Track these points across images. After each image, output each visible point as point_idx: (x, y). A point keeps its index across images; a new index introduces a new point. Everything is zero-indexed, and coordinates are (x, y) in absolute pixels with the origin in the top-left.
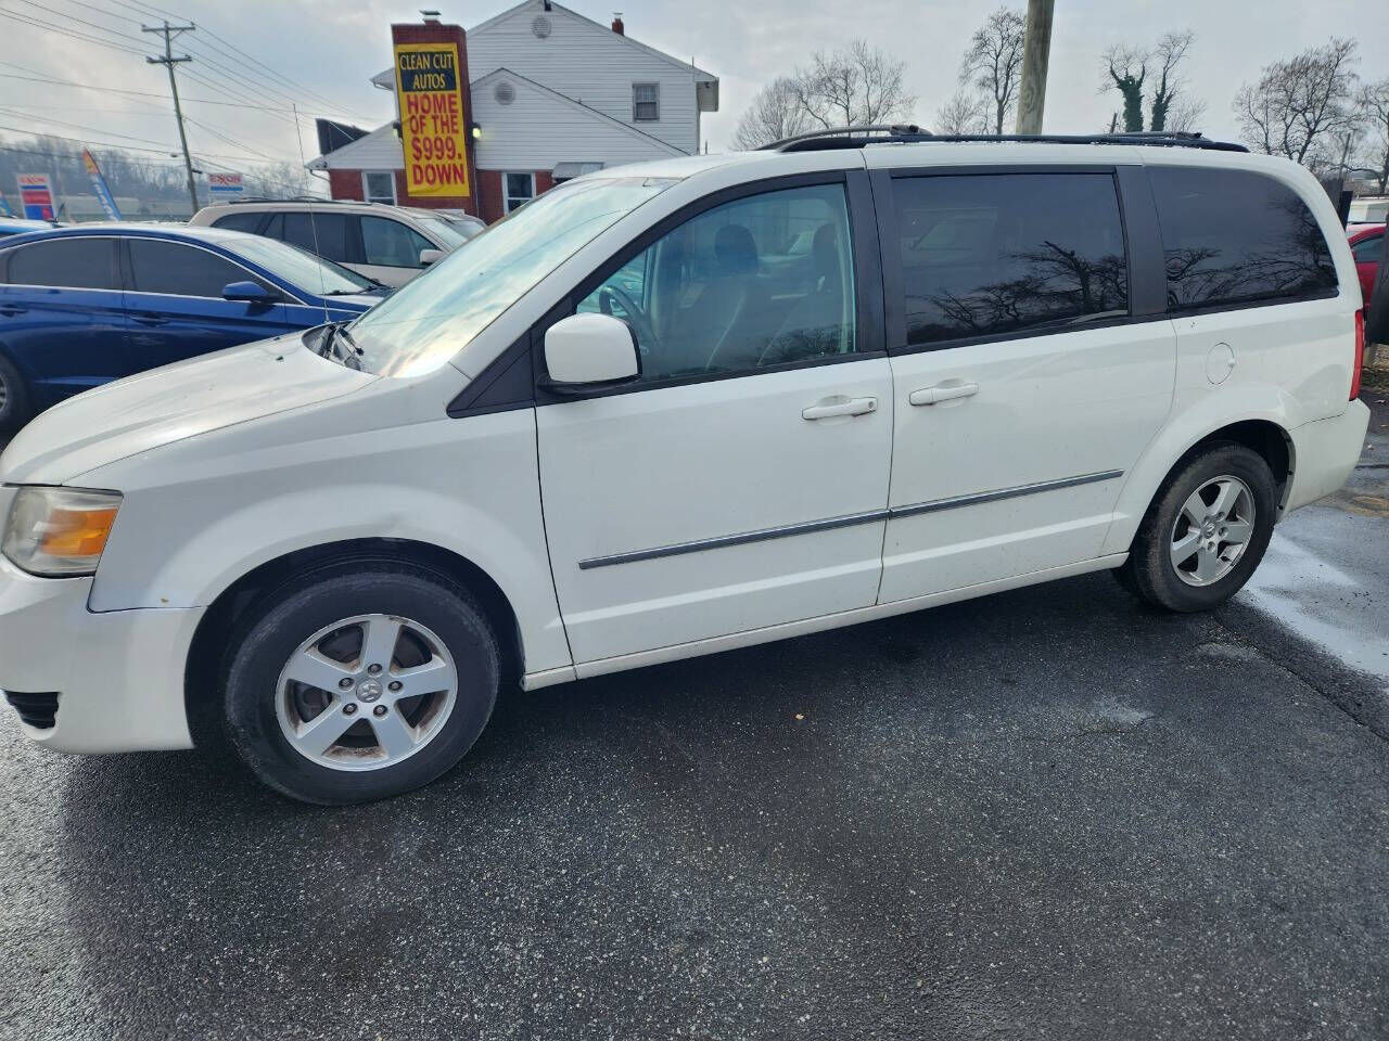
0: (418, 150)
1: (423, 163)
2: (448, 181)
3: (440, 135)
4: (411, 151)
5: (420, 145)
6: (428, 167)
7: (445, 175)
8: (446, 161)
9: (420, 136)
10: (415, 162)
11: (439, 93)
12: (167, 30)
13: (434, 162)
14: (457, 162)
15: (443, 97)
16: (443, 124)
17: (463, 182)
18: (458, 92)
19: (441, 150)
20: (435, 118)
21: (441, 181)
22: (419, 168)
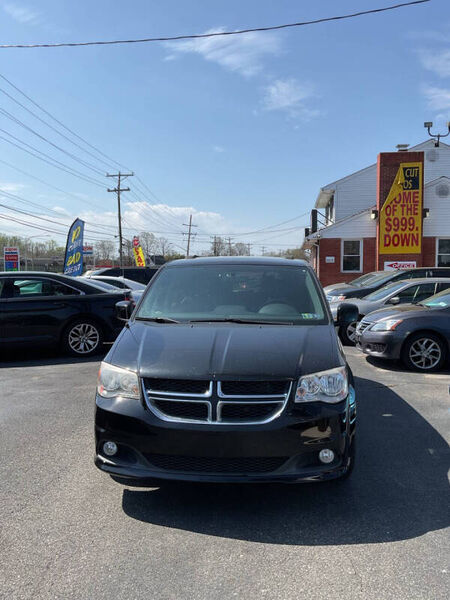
0: (390, 225)
1: (392, 233)
2: (408, 245)
3: (405, 216)
4: (384, 225)
5: (391, 223)
6: (396, 235)
7: (405, 241)
8: (407, 232)
9: (391, 216)
10: (386, 233)
11: (407, 192)
12: (120, 175)
13: (399, 232)
14: (415, 232)
15: (410, 193)
16: (408, 209)
17: (417, 244)
18: (420, 190)
19: (405, 225)
20: (403, 206)
21: (403, 245)
22: (389, 236)
